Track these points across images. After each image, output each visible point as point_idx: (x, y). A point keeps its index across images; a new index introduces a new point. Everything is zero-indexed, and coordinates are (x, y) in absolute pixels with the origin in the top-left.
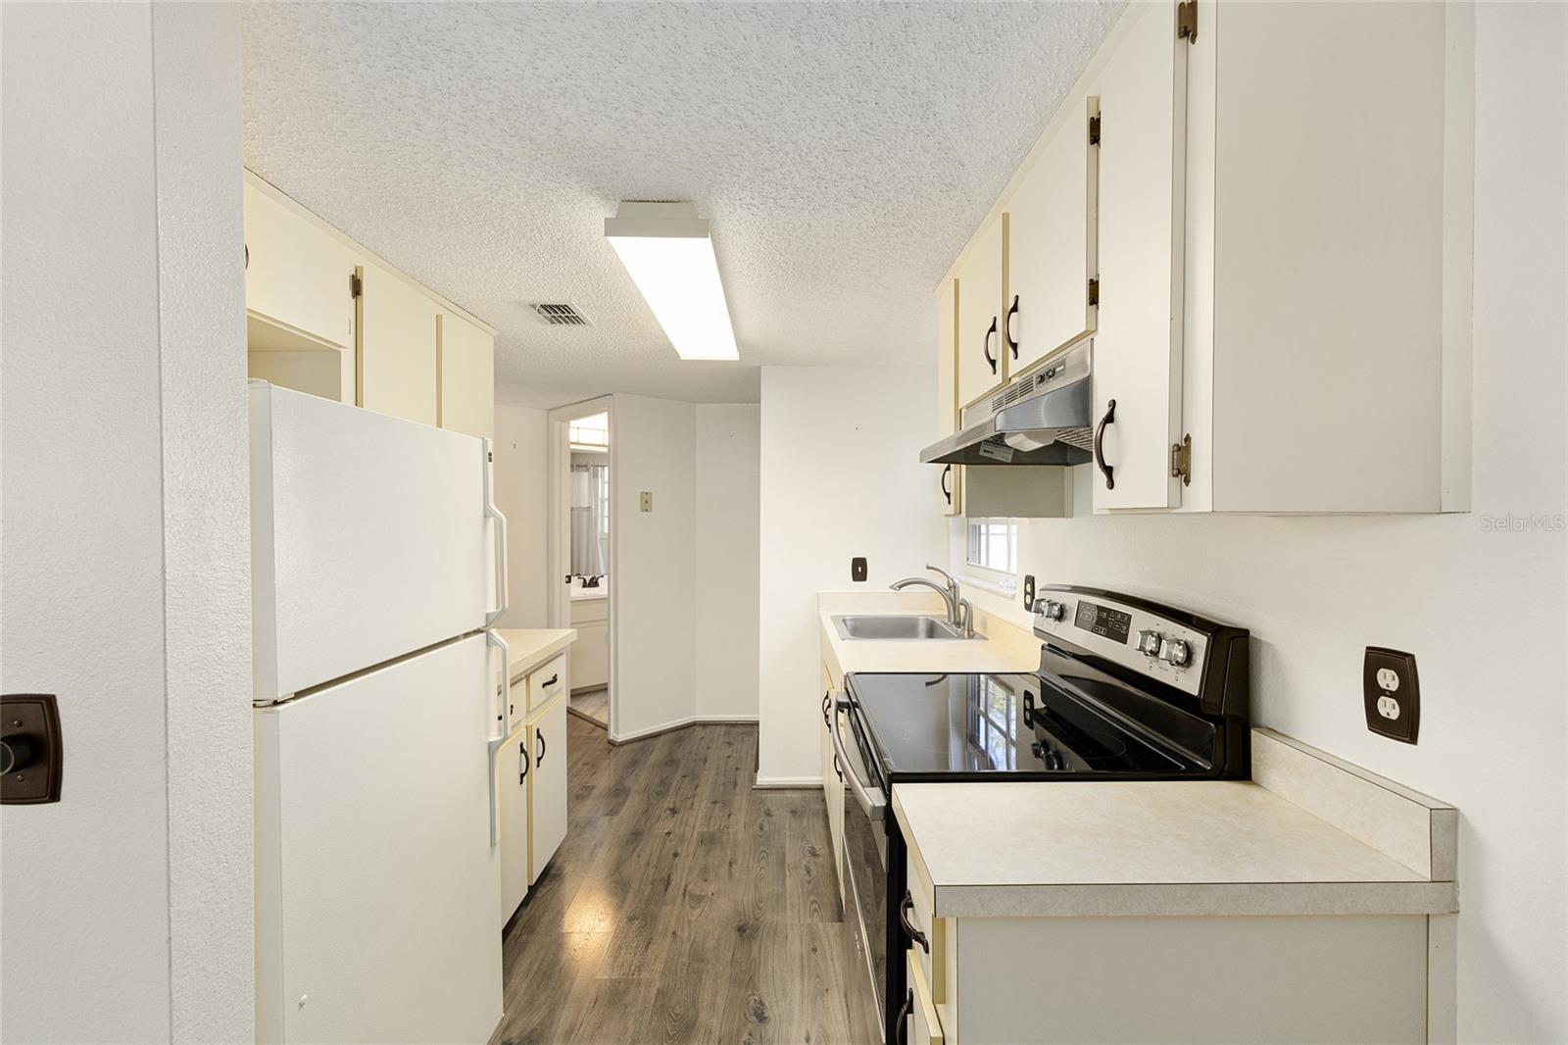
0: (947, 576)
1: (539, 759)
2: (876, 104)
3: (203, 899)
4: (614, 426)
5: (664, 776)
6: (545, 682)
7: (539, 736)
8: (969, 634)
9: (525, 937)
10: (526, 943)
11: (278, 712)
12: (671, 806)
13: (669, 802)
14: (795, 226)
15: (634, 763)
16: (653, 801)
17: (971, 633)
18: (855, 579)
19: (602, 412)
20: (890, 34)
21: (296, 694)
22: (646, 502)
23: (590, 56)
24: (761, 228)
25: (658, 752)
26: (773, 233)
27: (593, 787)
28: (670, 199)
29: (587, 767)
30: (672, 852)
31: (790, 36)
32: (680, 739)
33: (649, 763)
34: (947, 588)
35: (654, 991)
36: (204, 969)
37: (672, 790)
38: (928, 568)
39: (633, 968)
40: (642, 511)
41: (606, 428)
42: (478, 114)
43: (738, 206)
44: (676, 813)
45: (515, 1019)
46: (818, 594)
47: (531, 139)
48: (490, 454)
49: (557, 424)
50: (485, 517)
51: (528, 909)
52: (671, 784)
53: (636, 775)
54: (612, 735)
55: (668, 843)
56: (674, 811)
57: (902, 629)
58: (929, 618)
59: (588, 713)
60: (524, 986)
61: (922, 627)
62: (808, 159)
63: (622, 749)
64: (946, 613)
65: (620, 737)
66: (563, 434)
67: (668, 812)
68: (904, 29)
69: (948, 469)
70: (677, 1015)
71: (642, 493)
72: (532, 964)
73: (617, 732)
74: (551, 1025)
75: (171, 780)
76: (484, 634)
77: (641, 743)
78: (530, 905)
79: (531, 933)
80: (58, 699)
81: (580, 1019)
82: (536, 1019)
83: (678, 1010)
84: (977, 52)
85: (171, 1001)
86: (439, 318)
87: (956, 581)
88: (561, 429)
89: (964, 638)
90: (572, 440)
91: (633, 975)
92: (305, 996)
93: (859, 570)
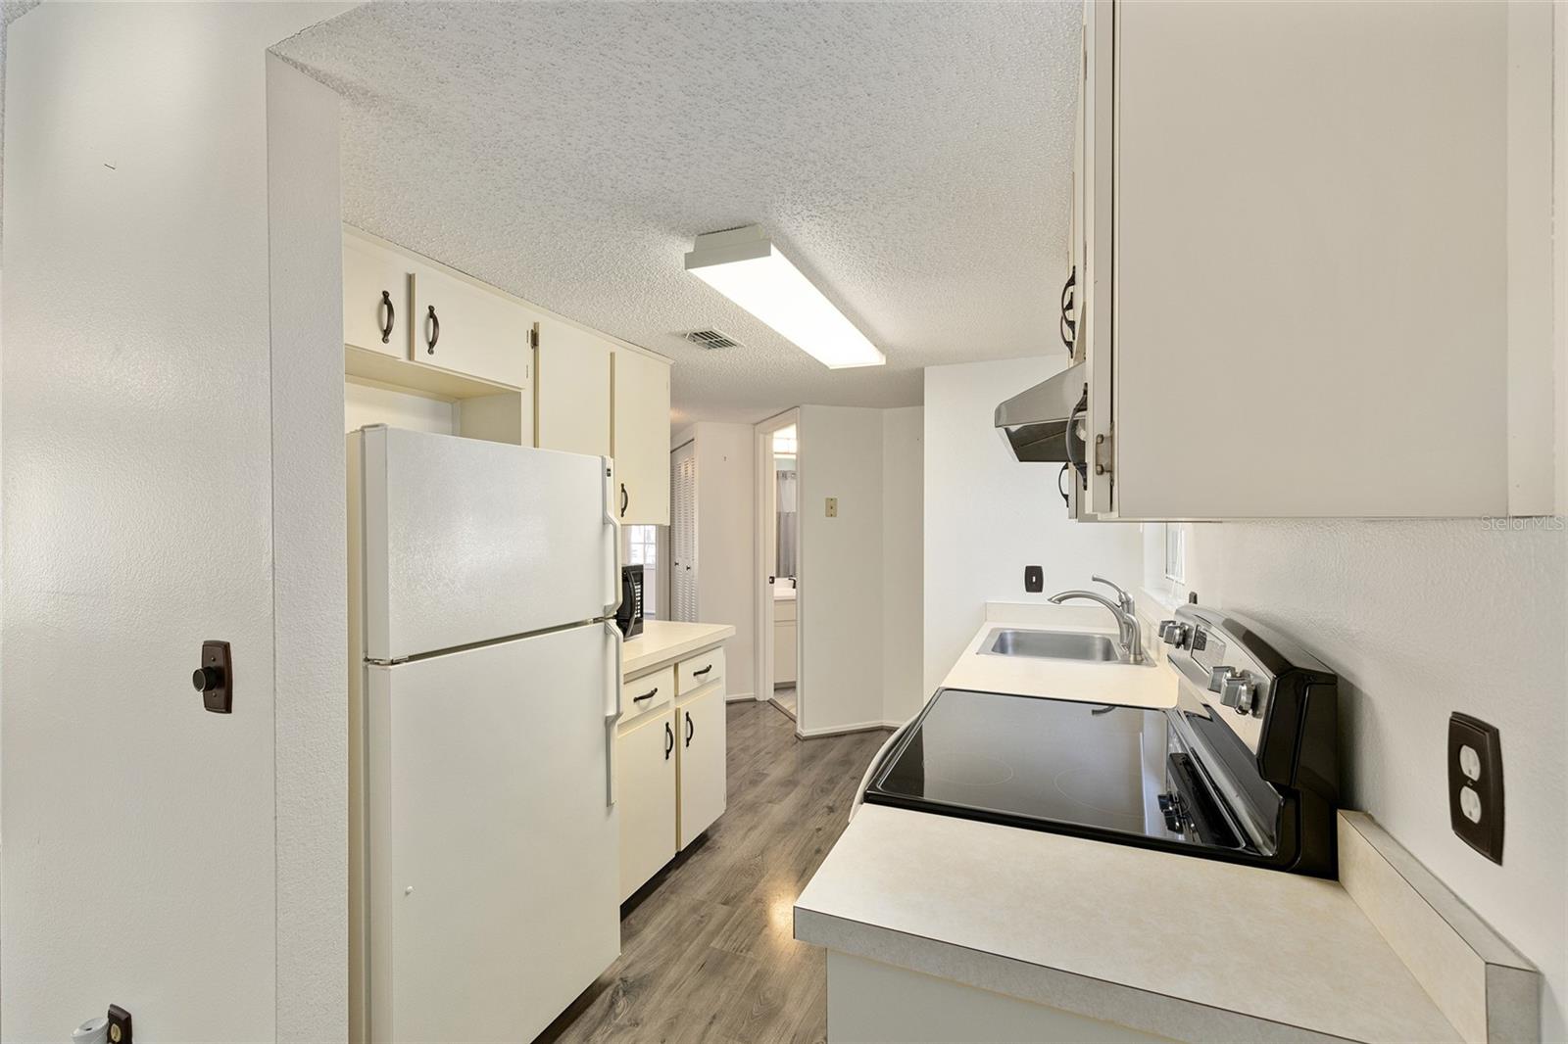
0: (1119, 590)
1: (688, 740)
2: (869, 95)
3: (304, 794)
4: (800, 436)
5: (835, 774)
6: (696, 671)
7: (688, 719)
8: (1135, 659)
9: (667, 895)
10: (666, 900)
11: (390, 670)
12: (831, 805)
13: (829, 801)
14: (866, 227)
15: (811, 758)
16: (816, 797)
17: (1139, 658)
18: (1028, 590)
19: (791, 424)
20: (838, 27)
21: (410, 657)
22: (831, 508)
23: (601, 123)
24: (835, 236)
25: (838, 749)
26: (851, 239)
27: (767, 775)
28: (736, 225)
29: (768, 756)
30: (816, 847)
31: (747, 59)
32: (862, 741)
33: (825, 760)
34: (1119, 604)
35: (754, 972)
36: (304, 844)
37: (836, 789)
38: (1094, 579)
39: (743, 946)
40: (827, 516)
41: (795, 436)
42: (554, 189)
43: (800, 220)
44: (833, 811)
45: (636, 962)
46: (986, 604)
47: (600, 200)
48: (609, 470)
49: (761, 436)
50: (604, 524)
51: (677, 872)
52: (838, 783)
53: (810, 770)
54: (799, 730)
55: (815, 839)
56: (831, 809)
57: (1075, 648)
58: (1107, 637)
59: (786, 706)
60: (653, 935)
61: (1099, 647)
62: (837, 162)
63: (806, 744)
64: (1119, 633)
65: (806, 732)
66: (768, 445)
67: (826, 809)
68: (849, 18)
69: (1066, 467)
70: (765, 999)
71: (827, 499)
72: (665, 919)
73: (803, 727)
74: (661, 975)
75: (277, 707)
76: (602, 624)
77: (824, 741)
78: (680, 869)
79: (672, 893)
80: (231, 646)
81: (685, 977)
82: (651, 967)
83: (768, 995)
84: (941, 16)
85: (276, 860)
86: (612, 355)
87: (1130, 596)
88: (765, 439)
89: (1129, 663)
90: (775, 451)
91: (741, 951)
92: (411, 887)
93: (1034, 579)
